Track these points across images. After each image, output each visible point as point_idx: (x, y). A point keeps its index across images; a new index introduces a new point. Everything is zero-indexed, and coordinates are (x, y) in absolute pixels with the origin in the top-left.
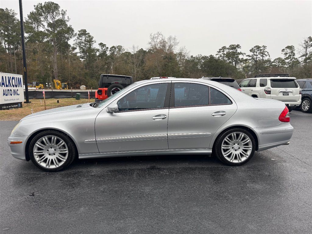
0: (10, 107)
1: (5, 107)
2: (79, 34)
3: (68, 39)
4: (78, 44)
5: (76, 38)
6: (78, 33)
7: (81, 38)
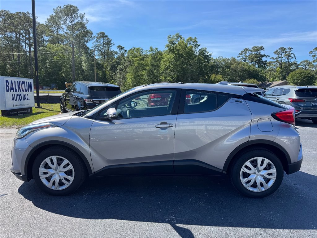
0: (19, 112)
1: (13, 113)
2: (97, 37)
3: (87, 42)
4: (97, 47)
5: (95, 41)
6: (97, 35)
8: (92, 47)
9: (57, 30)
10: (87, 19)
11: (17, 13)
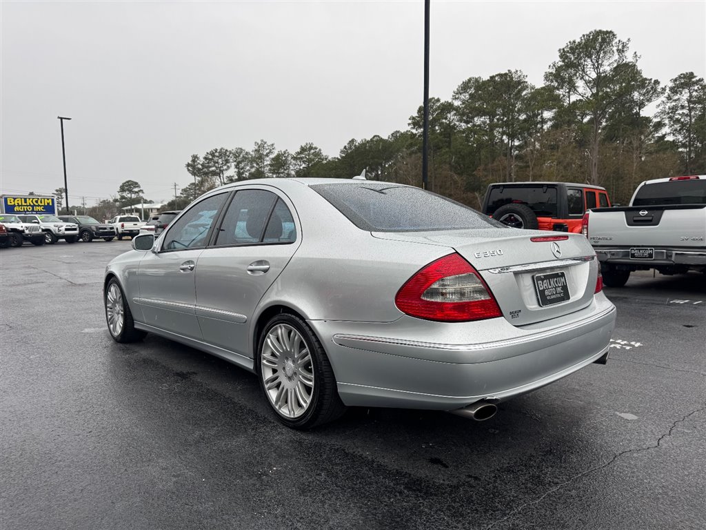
2: (671, 89)
3: (641, 105)
5: (665, 99)
6: (671, 84)
7: (676, 97)
8: (655, 117)
9: (569, 92)
10: (635, 53)
11: (492, 78)
